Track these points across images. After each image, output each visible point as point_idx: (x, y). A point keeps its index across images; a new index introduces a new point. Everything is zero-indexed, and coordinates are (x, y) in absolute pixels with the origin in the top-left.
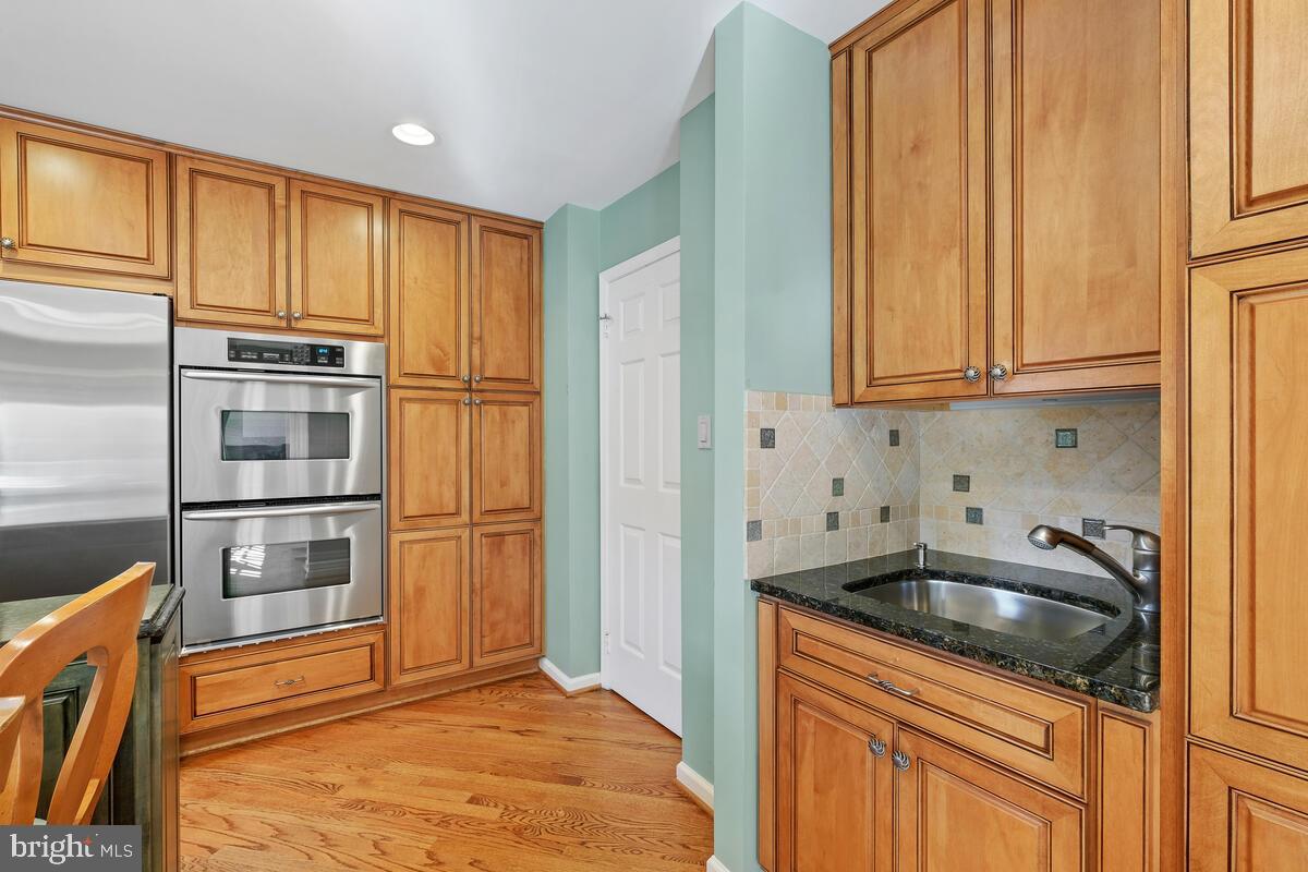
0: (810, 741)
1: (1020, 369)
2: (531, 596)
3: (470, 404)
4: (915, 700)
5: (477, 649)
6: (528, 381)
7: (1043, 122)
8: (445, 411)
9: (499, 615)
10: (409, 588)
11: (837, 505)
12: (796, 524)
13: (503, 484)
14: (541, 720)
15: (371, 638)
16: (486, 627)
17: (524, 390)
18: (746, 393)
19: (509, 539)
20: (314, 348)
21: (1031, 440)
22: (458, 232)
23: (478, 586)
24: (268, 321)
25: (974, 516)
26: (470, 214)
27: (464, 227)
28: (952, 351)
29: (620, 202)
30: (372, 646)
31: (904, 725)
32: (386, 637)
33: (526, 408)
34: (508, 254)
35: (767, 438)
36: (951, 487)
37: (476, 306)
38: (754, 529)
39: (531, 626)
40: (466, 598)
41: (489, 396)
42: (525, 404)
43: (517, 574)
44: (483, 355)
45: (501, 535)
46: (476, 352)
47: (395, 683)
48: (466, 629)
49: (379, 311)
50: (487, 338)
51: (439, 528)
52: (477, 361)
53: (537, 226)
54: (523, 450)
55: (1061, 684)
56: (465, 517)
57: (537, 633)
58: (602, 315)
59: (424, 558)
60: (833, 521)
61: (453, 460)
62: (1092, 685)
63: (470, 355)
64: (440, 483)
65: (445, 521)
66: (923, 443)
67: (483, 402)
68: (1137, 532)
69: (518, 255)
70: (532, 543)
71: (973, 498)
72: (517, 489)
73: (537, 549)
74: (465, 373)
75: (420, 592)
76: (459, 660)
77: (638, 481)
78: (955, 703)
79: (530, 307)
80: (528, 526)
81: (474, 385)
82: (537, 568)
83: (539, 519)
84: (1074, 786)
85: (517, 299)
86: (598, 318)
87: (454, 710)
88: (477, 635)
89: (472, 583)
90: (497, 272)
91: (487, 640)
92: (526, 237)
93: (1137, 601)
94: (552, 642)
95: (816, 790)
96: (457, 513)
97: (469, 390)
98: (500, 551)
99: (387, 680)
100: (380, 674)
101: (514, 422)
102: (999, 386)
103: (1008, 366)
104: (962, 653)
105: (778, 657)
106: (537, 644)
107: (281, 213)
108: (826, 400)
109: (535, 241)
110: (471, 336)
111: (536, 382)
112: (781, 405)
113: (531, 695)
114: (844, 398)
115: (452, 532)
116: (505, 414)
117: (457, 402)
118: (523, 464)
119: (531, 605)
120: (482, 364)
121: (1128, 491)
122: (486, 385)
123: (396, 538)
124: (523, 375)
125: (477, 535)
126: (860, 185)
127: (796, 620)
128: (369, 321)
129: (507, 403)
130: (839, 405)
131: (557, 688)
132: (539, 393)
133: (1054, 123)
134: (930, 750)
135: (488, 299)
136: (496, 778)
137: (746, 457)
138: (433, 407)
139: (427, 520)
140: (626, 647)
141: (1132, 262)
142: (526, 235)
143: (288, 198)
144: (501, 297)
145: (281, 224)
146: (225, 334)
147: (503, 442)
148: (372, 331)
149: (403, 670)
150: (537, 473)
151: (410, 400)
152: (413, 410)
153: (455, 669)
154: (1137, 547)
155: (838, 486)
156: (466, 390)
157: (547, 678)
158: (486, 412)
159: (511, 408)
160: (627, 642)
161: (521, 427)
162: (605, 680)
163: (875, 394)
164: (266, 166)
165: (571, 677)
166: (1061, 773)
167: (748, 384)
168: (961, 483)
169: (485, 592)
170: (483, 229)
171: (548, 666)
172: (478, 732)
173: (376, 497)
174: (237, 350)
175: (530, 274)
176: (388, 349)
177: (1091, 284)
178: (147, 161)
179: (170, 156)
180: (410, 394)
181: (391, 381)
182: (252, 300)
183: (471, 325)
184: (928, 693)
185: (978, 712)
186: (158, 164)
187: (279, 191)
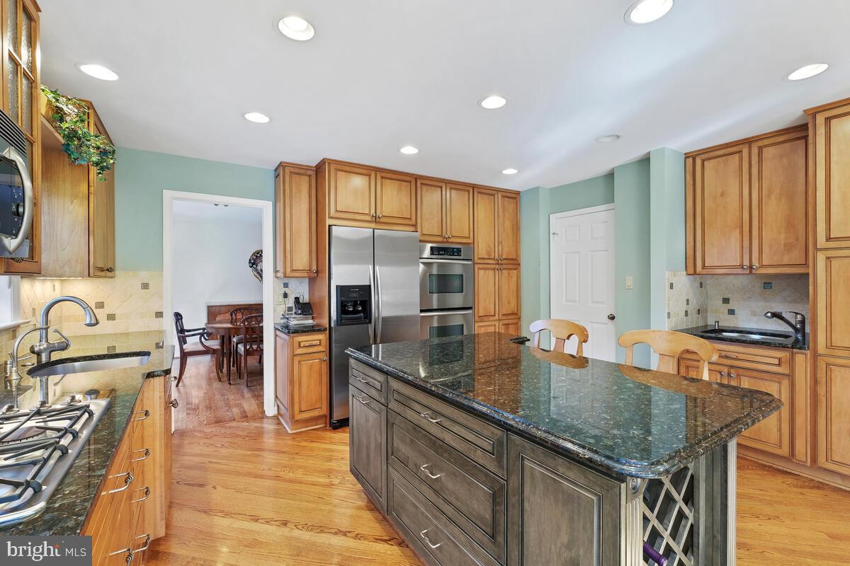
1: (762, 266)
3: (498, 270)
4: (737, 359)
6: (516, 260)
7: (769, 196)
8: (491, 272)
11: (688, 308)
12: (678, 314)
13: (509, 303)
17: (515, 263)
18: (667, 272)
19: (511, 326)
20: (453, 249)
21: (754, 286)
22: (494, 198)
24: (440, 239)
25: (731, 312)
26: (498, 190)
27: (496, 196)
28: (736, 260)
31: (732, 367)
33: (515, 271)
34: (510, 206)
35: (672, 286)
36: (721, 302)
37: (500, 229)
38: (670, 315)
41: (505, 266)
42: (515, 269)
44: (502, 249)
45: (508, 324)
46: (500, 248)
49: (471, 233)
50: (503, 242)
51: (489, 321)
52: (500, 252)
53: (518, 193)
54: (515, 289)
56: (497, 317)
58: (551, 232)
60: (686, 314)
61: (493, 293)
63: (498, 250)
64: (489, 303)
65: (491, 318)
66: (709, 287)
67: (502, 269)
68: (797, 314)
69: (513, 207)
71: (730, 306)
72: (513, 305)
74: (497, 257)
77: (575, 301)
78: (750, 358)
79: (517, 228)
80: (516, 321)
81: (500, 262)
83: (519, 318)
84: (787, 372)
85: (513, 225)
86: (550, 234)
90: (507, 214)
92: (515, 198)
93: (796, 333)
96: (495, 315)
98: (508, 331)
101: (512, 277)
102: (753, 271)
103: (757, 265)
107: (444, 196)
109: (518, 200)
110: (499, 242)
111: (518, 259)
112: (674, 276)
115: (493, 323)
116: (509, 274)
117: (494, 269)
118: (515, 294)
120: (502, 253)
121: (791, 302)
122: (503, 262)
123: (476, 325)
124: (514, 257)
125: (501, 324)
128: (468, 237)
129: (510, 269)
130: (689, 275)
132: (519, 264)
133: (773, 197)
134: (741, 371)
135: (504, 226)
137: (667, 292)
138: (487, 271)
139: (485, 318)
141: (797, 239)
143: (446, 192)
144: (508, 225)
145: (444, 201)
146: (430, 246)
147: (509, 285)
148: (470, 241)
151: (480, 268)
152: (482, 272)
154: (796, 318)
155: (688, 302)
156: (497, 264)
158: (503, 273)
159: (511, 271)
161: (514, 278)
163: (705, 271)
166: (783, 369)
167: (667, 269)
168: (726, 301)
170: (503, 196)
173: (470, 308)
174: (433, 250)
176: (474, 248)
177: (785, 245)
178: (410, 182)
179: (416, 179)
180: (481, 266)
181: (475, 261)
182: (436, 231)
183: (498, 237)
184: (741, 356)
185: (758, 359)
186: (413, 183)
187: (444, 189)
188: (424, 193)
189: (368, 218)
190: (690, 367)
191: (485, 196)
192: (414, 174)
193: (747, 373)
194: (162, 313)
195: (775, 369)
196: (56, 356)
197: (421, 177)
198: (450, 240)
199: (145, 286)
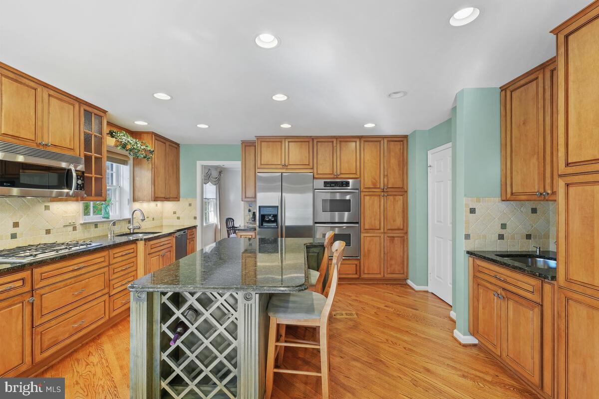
0: (481, 295)
1: (553, 192)
2: (403, 257)
3: (384, 196)
5: (386, 272)
6: (402, 188)
8: (376, 198)
9: (393, 262)
10: (366, 250)
11: (503, 232)
12: (485, 237)
13: (394, 221)
14: (406, 295)
15: (356, 262)
16: (388, 265)
17: (402, 191)
18: (464, 198)
19: (396, 239)
20: (342, 182)
22: (380, 143)
23: (386, 252)
24: (332, 176)
26: (384, 137)
27: (382, 142)
28: (534, 187)
29: (435, 127)
30: (356, 265)
31: (503, 289)
32: (360, 263)
33: (402, 197)
34: (396, 147)
35: (473, 211)
37: (386, 166)
38: (467, 237)
39: (403, 268)
40: (382, 255)
41: (390, 193)
42: (402, 195)
43: (398, 250)
44: (388, 180)
45: (393, 237)
46: (386, 180)
47: (362, 277)
48: (382, 265)
49: (358, 170)
50: (389, 175)
51: (374, 233)
52: (386, 182)
53: (406, 137)
54: (401, 210)
55: (534, 275)
56: (382, 230)
57: (405, 270)
58: (429, 165)
59: (370, 242)
60: (501, 237)
61: (378, 213)
62: (540, 274)
63: (384, 181)
64: (375, 220)
65: (376, 231)
66: (551, 213)
67: (388, 195)
69: (399, 147)
70: (404, 241)
72: (399, 222)
73: (406, 243)
74: (382, 187)
75: (369, 251)
76: (380, 273)
77: (441, 222)
78: (514, 282)
79: (403, 164)
80: (402, 235)
81: (385, 190)
82: (406, 249)
83: (406, 233)
84: (539, 301)
85: (399, 162)
86: (427, 167)
87: (380, 288)
88: (385, 267)
89: (384, 251)
90: (392, 154)
91: (389, 269)
92: (402, 141)
94: (411, 274)
95: (483, 308)
96: (380, 229)
97: (383, 192)
98: (393, 242)
99: (360, 275)
100: (358, 273)
101: (397, 201)
103: (549, 192)
104: (514, 268)
105: (474, 273)
106: (405, 274)
107: (335, 148)
108: (498, 199)
109: (405, 142)
110: (384, 175)
111: (406, 189)
112: (478, 201)
113: (403, 289)
114: (504, 199)
115: (378, 235)
116: (395, 199)
117: (380, 196)
118: (401, 215)
119: (403, 261)
120: (388, 183)
122: (389, 190)
123: (362, 235)
124: (401, 186)
125: (386, 236)
126: (509, 133)
127: (479, 262)
128: (356, 174)
129: (396, 195)
130: (503, 201)
131: (412, 289)
132: (406, 192)
134: (508, 294)
135: (389, 162)
136: (392, 304)
137: (464, 216)
138: (373, 197)
139: (371, 230)
140: (437, 278)
142: (402, 140)
143: (337, 144)
144: (394, 162)
145: (335, 151)
146: (323, 181)
147: (394, 208)
148: (357, 176)
149: (364, 273)
150: (406, 218)
151: (366, 195)
152: (367, 198)
153: (379, 276)
155: (504, 226)
156: (382, 192)
157: (409, 285)
158: (389, 198)
159: (397, 197)
160: (437, 277)
161: (400, 203)
162: (430, 289)
163: (513, 198)
164: (332, 136)
165: (417, 285)
166: (536, 298)
167: (465, 195)
169: (388, 254)
170: (388, 141)
171: (409, 282)
172: (386, 294)
173: (357, 223)
174: (326, 184)
175: (403, 153)
176: (360, 181)
178: (309, 142)
179: (313, 139)
180: (366, 193)
181: (361, 190)
182: (328, 171)
183: (384, 171)
184: (509, 280)
185: (519, 284)
186: (311, 143)
187: (335, 142)
188: (319, 147)
189: (281, 167)
190: (480, 285)
191: (370, 143)
192: (311, 137)
193: (513, 297)
194: (196, 217)
195: (529, 296)
196: (136, 231)
197: (317, 137)
198: (339, 177)
199: (190, 205)
